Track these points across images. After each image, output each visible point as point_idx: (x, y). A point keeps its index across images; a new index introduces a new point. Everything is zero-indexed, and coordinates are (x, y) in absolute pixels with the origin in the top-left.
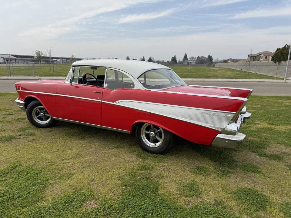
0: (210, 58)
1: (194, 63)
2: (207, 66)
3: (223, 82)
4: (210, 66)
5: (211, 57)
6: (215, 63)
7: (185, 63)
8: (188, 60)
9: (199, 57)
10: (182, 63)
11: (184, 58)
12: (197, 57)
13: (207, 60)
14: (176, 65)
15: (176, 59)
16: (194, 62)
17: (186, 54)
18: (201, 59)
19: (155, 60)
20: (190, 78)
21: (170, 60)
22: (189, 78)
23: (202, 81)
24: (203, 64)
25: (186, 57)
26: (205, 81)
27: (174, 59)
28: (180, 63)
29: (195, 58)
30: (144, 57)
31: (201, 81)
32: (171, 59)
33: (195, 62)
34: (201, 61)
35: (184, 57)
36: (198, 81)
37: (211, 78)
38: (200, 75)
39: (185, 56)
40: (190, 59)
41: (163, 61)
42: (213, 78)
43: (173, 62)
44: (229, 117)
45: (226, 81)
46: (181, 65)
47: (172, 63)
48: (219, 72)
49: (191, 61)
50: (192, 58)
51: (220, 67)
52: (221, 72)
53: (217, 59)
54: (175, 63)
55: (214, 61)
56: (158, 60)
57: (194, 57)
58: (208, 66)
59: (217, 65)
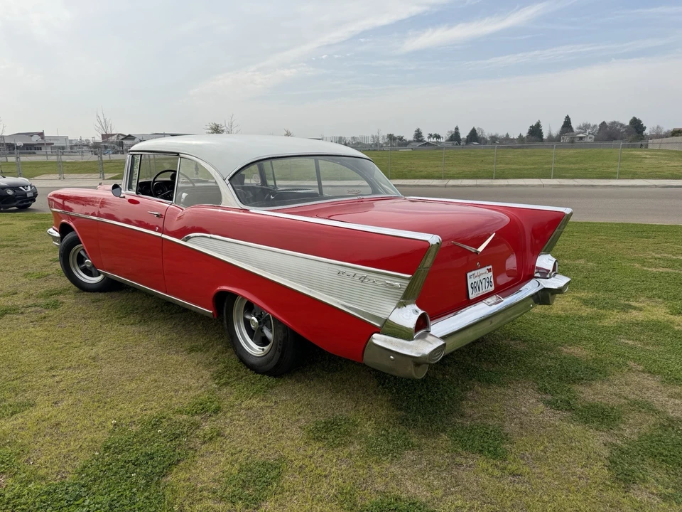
0: (637, 125)
1: (589, 140)
2: (624, 146)
3: (643, 189)
4: (634, 146)
5: (640, 121)
6: (651, 137)
7: (566, 139)
8: (573, 131)
9: (604, 123)
10: (558, 139)
11: (563, 127)
12: (598, 124)
13: (626, 131)
14: (540, 144)
15: (541, 130)
16: (591, 136)
17: (568, 118)
18: (611, 128)
19: (486, 134)
20: (555, 177)
21: (525, 134)
22: (553, 178)
23: (586, 186)
24: (614, 143)
25: (567, 124)
26: (593, 186)
27: (536, 131)
28: (551, 139)
29: (595, 126)
30: (457, 129)
31: (581, 186)
32: (527, 131)
33: (593, 137)
34: (608, 133)
35: (563, 123)
36: (575, 186)
37: (615, 178)
38: (586, 170)
39: (565, 122)
40: (580, 128)
41: (507, 135)
42: (619, 178)
43: (533, 138)
44: (397, 288)
45: (656, 186)
46: (555, 144)
47: (530, 141)
48: (647, 161)
49: (581, 135)
50: (586, 127)
51: (663, 147)
52: (653, 161)
53: (658, 127)
54: (539, 139)
55: (647, 132)
56: (494, 134)
57: (589, 125)
58: (628, 147)
59: (654, 144)
